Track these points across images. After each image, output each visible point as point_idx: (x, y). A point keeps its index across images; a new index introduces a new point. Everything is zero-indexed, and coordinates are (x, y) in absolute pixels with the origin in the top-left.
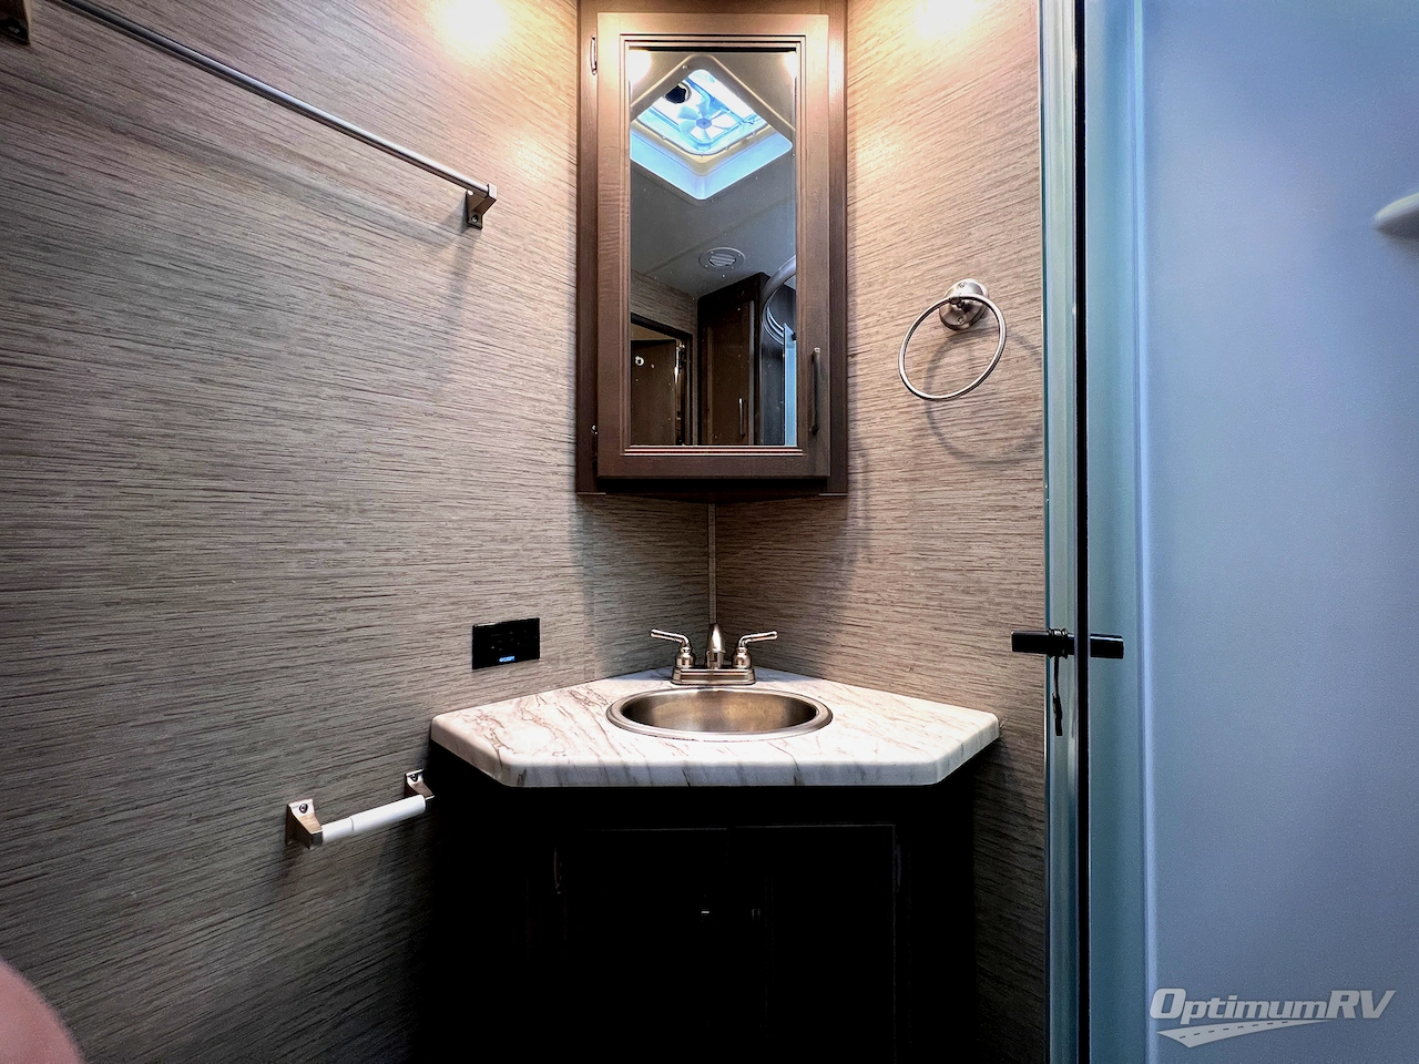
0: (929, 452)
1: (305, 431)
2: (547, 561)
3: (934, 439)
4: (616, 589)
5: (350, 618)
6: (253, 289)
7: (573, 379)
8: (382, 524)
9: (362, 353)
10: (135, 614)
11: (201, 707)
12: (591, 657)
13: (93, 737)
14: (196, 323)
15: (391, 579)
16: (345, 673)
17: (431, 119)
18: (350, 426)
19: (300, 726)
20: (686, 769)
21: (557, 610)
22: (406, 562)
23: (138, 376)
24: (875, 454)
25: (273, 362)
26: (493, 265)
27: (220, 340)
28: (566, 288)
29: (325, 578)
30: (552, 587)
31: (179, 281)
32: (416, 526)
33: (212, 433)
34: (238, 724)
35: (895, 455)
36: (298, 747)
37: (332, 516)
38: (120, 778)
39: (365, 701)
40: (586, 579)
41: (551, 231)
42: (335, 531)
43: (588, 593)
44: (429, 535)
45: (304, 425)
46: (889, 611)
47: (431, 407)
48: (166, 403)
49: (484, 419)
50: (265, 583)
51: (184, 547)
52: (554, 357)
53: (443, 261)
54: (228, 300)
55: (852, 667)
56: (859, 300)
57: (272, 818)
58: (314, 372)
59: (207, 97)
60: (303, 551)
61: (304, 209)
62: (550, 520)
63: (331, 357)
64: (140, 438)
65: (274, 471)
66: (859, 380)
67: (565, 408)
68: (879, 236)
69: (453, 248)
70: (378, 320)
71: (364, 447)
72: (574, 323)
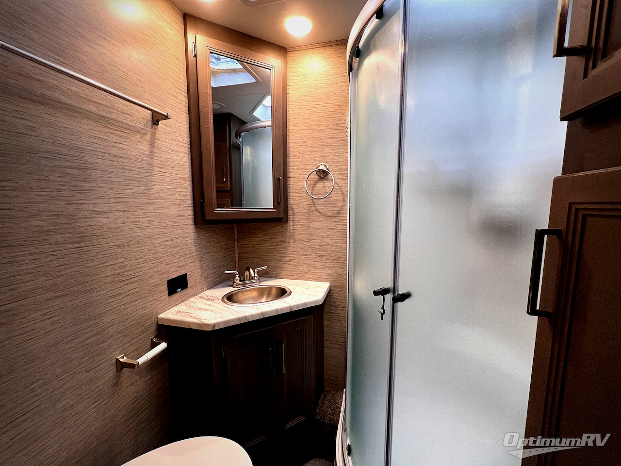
0: (313, 211)
1: (107, 218)
2: (187, 252)
3: (314, 208)
4: (208, 258)
5: (129, 287)
6: (82, 162)
7: (191, 182)
8: (136, 249)
9: (123, 183)
10: (58, 302)
11: (84, 331)
12: (203, 283)
13: (50, 351)
14: (63, 180)
15: (141, 269)
16: (129, 307)
17: (138, 80)
18: (121, 213)
19: (117, 330)
20: (262, 313)
21: (191, 269)
22: (144, 262)
23: (45, 206)
24: (296, 210)
25: (93, 192)
26: (163, 140)
27: (73, 186)
28: (187, 145)
29: (120, 274)
30: (190, 261)
31: (56, 163)
32: (146, 248)
33: (74, 225)
34: (97, 334)
35: (303, 211)
36: (117, 337)
37: (119, 249)
38: (61, 363)
39: (137, 315)
40: (200, 256)
41: (180, 123)
42: (121, 255)
43: (200, 261)
44: (151, 250)
45: (106, 215)
46: (301, 257)
47: (147, 201)
48: (57, 215)
49: (165, 202)
50: (100, 280)
51: (72, 272)
52: (185, 174)
53: (146, 140)
54: (74, 168)
55: (290, 274)
56: (291, 160)
57: (112, 364)
58: (107, 193)
59: (56, 78)
60: (111, 265)
61: (97, 124)
62: (188, 237)
63: (112, 186)
64: (50, 231)
65: (98, 236)
66: (291, 186)
67: (189, 193)
68: (297, 141)
69: (149, 134)
70: (127, 168)
71: (127, 220)
72: (190, 159)
